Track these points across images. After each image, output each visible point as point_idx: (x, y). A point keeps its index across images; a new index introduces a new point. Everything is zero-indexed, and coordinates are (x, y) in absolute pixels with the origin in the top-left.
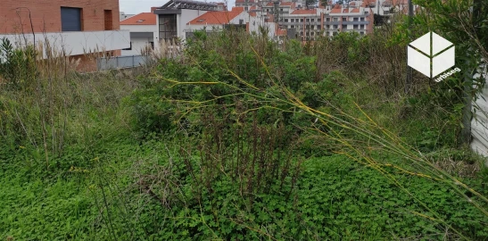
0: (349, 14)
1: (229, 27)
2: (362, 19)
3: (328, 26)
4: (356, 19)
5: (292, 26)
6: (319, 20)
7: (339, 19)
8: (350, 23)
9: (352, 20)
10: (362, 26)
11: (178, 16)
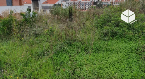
0: (87, 1)
1: (55, 5)
2: (91, 3)
3: (81, 5)
4: (89, 3)
5: (70, 5)
6: (78, 3)
7: (84, 3)
8: (87, 4)
9: (87, 3)
10: (90, 5)
11: (39, 1)
